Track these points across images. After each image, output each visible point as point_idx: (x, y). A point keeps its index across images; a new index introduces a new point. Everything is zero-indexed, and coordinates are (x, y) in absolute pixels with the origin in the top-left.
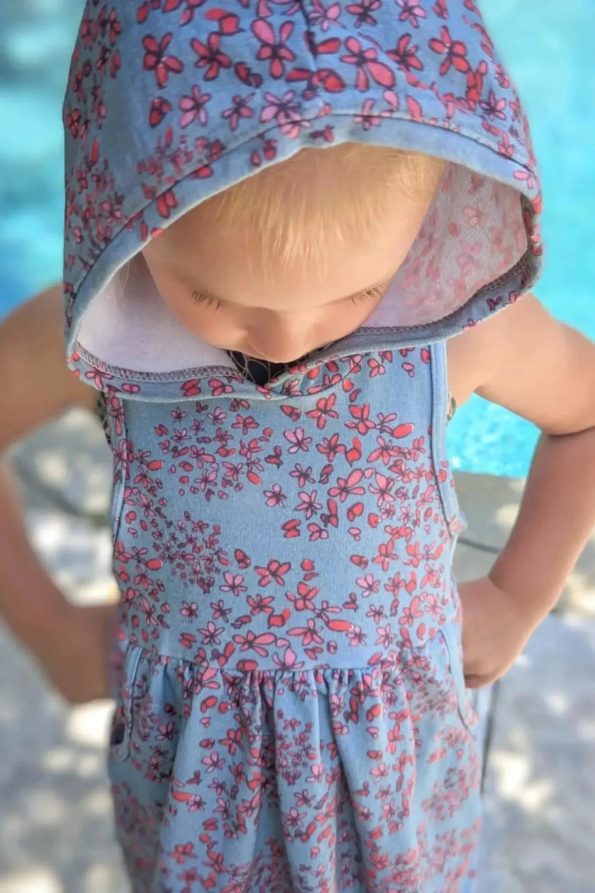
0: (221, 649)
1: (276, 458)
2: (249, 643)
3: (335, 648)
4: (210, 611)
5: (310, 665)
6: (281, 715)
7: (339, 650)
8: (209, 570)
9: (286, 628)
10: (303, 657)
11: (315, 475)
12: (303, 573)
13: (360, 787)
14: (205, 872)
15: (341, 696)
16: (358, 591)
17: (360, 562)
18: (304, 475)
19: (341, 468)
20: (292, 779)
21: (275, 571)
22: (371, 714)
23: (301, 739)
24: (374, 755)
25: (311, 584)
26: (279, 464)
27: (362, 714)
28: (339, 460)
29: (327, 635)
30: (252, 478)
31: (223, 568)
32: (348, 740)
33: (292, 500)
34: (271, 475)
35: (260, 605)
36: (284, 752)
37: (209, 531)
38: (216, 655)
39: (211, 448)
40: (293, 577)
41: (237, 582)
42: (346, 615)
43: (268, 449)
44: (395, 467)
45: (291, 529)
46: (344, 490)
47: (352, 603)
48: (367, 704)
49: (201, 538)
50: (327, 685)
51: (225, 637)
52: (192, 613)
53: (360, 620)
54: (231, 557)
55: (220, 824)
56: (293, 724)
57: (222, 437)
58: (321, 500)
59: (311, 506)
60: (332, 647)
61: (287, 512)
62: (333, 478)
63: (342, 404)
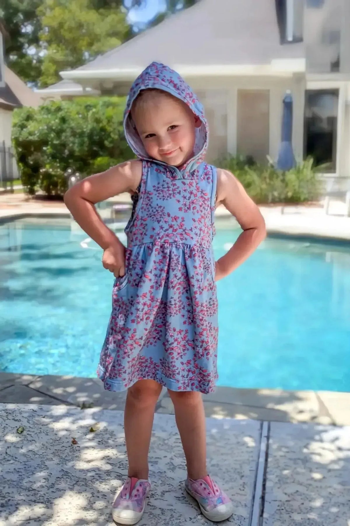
0: (161, 237)
1: (179, 193)
2: (167, 236)
3: (187, 239)
4: (159, 228)
5: (181, 242)
6: (173, 253)
7: (188, 240)
8: (160, 218)
9: (176, 233)
10: (179, 240)
11: (187, 198)
12: (182, 220)
13: (191, 276)
14: (148, 302)
15: (187, 251)
16: (193, 227)
17: (194, 220)
18: (185, 197)
19: (193, 198)
20: (173, 270)
21: (176, 218)
22: (194, 256)
23: (177, 259)
24: (195, 267)
25: (183, 223)
26: (180, 194)
27: (192, 256)
28: (192, 196)
29: (185, 236)
30: (174, 196)
31: (164, 217)
32: (189, 262)
33: (182, 203)
34: (178, 196)
35: (171, 226)
36: (173, 262)
37: (162, 208)
38: (159, 238)
39: (166, 190)
40: (179, 220)
41: (167, 220)
42: (190, 232)
43: (178, 190)
44: (204, 201)
45: (180, 209)
46: (193, 203)
47: (191, 230)
48: (194, 253)
49: (160, 210)
50: (184, 248)
51: (161, 235)
52: (154, 229)
53: (192, 234)
54: (166, 215)
55: (155, 287)
56: (176, 255)
57: (168, 187)
58: (188, 204)
59: (185, 205)
60: (186, 239)
61: (180, 205)
62: (191, 199)
63: (194, 184)
